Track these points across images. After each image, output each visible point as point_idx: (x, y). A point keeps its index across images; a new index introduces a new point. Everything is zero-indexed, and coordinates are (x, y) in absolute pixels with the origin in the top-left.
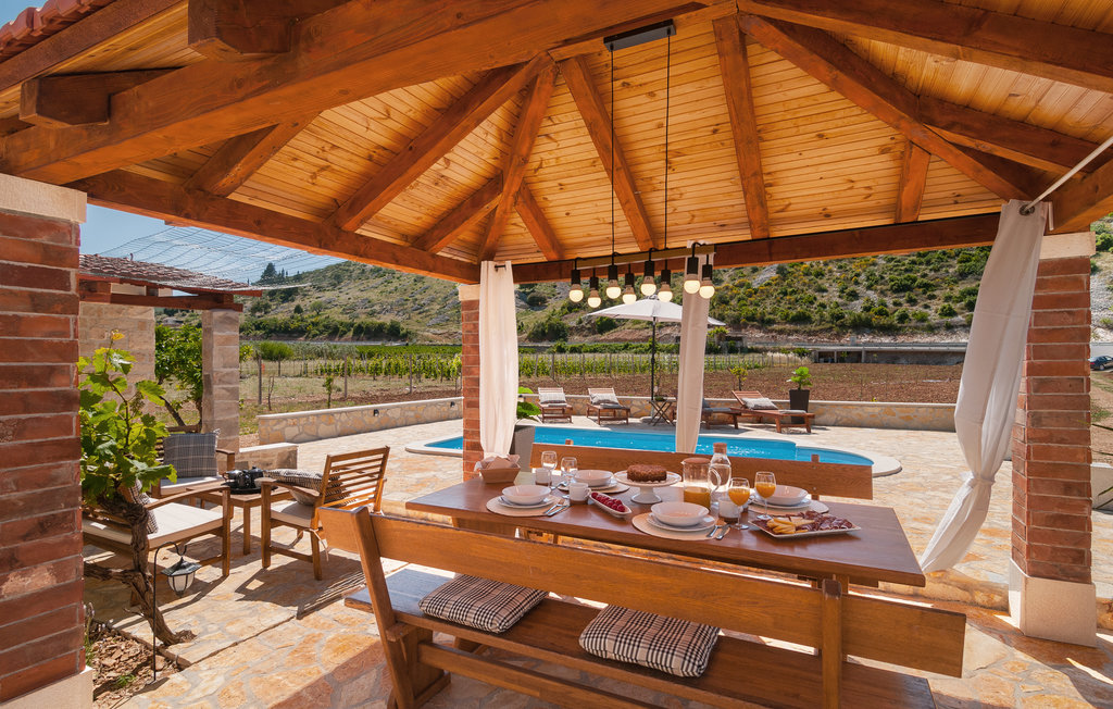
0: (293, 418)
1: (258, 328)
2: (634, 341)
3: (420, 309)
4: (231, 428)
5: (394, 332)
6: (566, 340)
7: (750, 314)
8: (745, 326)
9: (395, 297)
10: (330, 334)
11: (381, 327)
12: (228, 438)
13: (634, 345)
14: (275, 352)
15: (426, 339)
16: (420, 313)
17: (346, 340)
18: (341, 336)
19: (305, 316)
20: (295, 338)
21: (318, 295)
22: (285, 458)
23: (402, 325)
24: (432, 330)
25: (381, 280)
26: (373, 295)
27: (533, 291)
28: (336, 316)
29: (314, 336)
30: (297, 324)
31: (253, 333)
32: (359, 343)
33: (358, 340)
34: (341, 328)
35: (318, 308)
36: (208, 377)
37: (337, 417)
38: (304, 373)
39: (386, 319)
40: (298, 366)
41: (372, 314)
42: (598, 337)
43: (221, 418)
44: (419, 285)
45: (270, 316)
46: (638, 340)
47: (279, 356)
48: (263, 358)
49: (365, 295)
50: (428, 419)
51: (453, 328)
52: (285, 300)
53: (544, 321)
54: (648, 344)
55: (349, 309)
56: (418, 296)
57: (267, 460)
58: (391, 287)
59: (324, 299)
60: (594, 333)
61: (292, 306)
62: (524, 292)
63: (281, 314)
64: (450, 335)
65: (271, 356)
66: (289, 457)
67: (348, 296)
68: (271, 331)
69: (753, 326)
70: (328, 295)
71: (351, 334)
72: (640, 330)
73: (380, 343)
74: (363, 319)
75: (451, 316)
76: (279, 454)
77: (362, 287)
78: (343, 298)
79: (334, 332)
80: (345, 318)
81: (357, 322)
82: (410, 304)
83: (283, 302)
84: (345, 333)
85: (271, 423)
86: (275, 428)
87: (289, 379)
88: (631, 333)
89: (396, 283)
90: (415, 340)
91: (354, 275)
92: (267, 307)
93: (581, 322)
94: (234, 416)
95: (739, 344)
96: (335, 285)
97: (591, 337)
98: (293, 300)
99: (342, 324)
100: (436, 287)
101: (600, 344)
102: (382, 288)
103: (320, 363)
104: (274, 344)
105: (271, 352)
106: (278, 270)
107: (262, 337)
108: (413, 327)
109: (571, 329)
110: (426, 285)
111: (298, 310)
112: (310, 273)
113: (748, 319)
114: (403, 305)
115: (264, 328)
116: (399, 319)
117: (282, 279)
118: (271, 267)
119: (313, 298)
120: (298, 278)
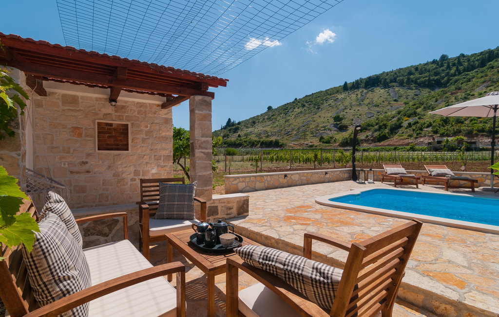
0: (243, 177)
1: (225, 144)
2: (400, 145)
3: (288, 134)
4: (207, 182)
5: (276, 144)
6: (359, 146)
7: (480, 128)
8: (477, 135)
9: (276, 130)
10: (251, 146)
11: (271, 142)
12: (205, 188)
13: (400, 147)
14: (231, 152)
15: (291, 146)
16: (288, 135)
17: (257, 148)
18: (255, 146)
19: (242, 138)
20: (238, 147)
21: (246, 130)
22: (241, 204)
23: (280, 141)
24: (293, 143)
25: (271, 122)
26: (267, 129)
27: (341, 123)
28: (253, 138)
29: (245, 146)
30: (239, 142)
31: (223, 146)
32: (263, 149)
33: (262, 148)
34: (255, 143)
35: (247, 135)
36: (192, 144)
37: (265, 178)
38: (242, 160)
39: (273, 139)
40: (240, 157)
41: (268, 136)
42: (378, 144)
43: (201, 174)
44: (287, 123)
45: (229, 139)
46: (402, 145)
47: (233, 154)
48: (227, 155)
49: (265, 129)
50: (313, 181)
51: (302, 142)
52: (234, 132)
53: (347, 137)
54: (409, 147)
55: (259, 135)
56: (287, 128)
57: (229, 205)
58: (275, 125)
60: (375, 142)
61: (237, 135)
62: (336, 124)
63: (233, 138)
64: (301, 145)
65: (229, 154)
66: (244, 204)
67: (258, 130)
69: (482, 135)
70: (250, 130)
71: (259, 145)
72: (403, 139)
73: (271, 149)
74: (264, 139)
75: (302, 136)
76: (237, 202)
77: (263, 126)
78: (256, 130)
79: (253, 144)
80: (257, 139)
81: (262, 140)
82: (283, 132)
84: (257, 145)
85: (231, 180)
86: (233, 183)
87: (237, 162)
88: (397, 141)
89: (277, 123)
90: (285, 147)
91: (260, 121)
92: (228, 135)
93: (367, 136)
94: (209, 173)
95: (473, 146)
96: (253, 125)
97: (374, 144)
98: (237, 132)
99: (255, 141)
100: (295, 124)
101: (379, 147)
102: (271, 125)
103: (248, 156)
104: (231, 149)
105: (230, 152)
106: (232, 121)
107: (226, 147)
108: (285, 142)
109: (362, 140)
110: (290, 123)
111: (239, 136)
112: (244, 121)
113: (479, 131)
114: (280, 132)
115: (227, 144)
116: (279, 138)
117: (233, 124)
118: (229, 120)
119: (245, 131)
120: (239, 123)
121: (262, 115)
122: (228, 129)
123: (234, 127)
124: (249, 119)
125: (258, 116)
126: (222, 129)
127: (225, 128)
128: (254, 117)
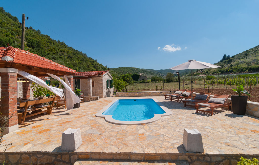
1: (220, 71)
17: (246, 73)
18: (244, 72)
20: (230, 73)
28: (243, 66)
29: (235, 72)
30: (230, 69)
31: (218, 73)
33: (250, 72)
34: (244, 69)
35: (237, 64)
37: (129, 93)
41: (257, 64)
45: (223, 68)
49: (256, 58)
52: (228, 63)
55: (249, 63)
59: (240, 61)
63: (226, 67)
67: (249, 59)
68: (224, 72)
70: (242, 60)
71: (247, 71)
74: (253, 66)
77: (255, 56)
78: (247, 60)
79: (242, 71)
80: (246, 66)
81: (250, 67)
83: (228, 64)
91: (252, 52)
92: (223, 66)
96: (245, 57)
98: (231, 63)
106: (227, 56)
111: (231, 66)
115: (221, 72)
117: (228, 58)
118: (225, 56)
119: (237, 61)
120: (233, 57)
121: (255, 48)
122: (223, 62)
123: (228, 60)
124: (242, 53)
125: (251, 49)
126: (219, 62)
127: (222, 61)
128: (247, 51)
